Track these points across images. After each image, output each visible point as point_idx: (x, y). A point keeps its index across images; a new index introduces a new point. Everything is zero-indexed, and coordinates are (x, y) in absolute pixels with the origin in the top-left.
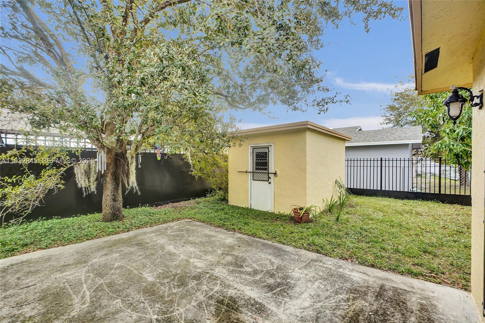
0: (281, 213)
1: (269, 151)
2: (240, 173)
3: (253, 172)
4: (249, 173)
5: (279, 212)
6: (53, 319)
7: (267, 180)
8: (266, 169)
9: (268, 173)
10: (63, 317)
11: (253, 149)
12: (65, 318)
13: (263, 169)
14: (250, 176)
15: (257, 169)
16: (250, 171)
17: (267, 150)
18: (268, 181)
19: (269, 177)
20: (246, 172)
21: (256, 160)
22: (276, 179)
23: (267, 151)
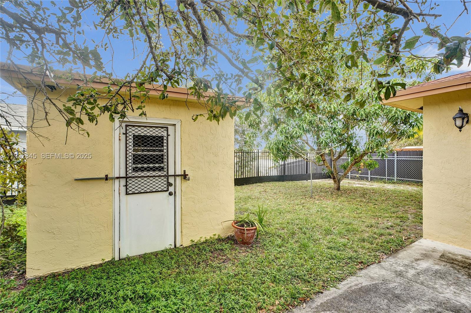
0: (196, 241)
1: (168, 135)
2: (80, 183)
3: (126, 178)
4: (117, 181)
5: (192, 240)
7: (165, 189)
8: (161, 169)
9: (167, 176)
11: (127, 126)
13: (154, 169)
14: (118, 186)
15: (135, 170)
16: (117, 176)
17: (166, 132)
18: (168, 190)
19: (168, 182)
20: (106, 178)
21: (134, 150)
22: (186, 184)
23: (165, 134)
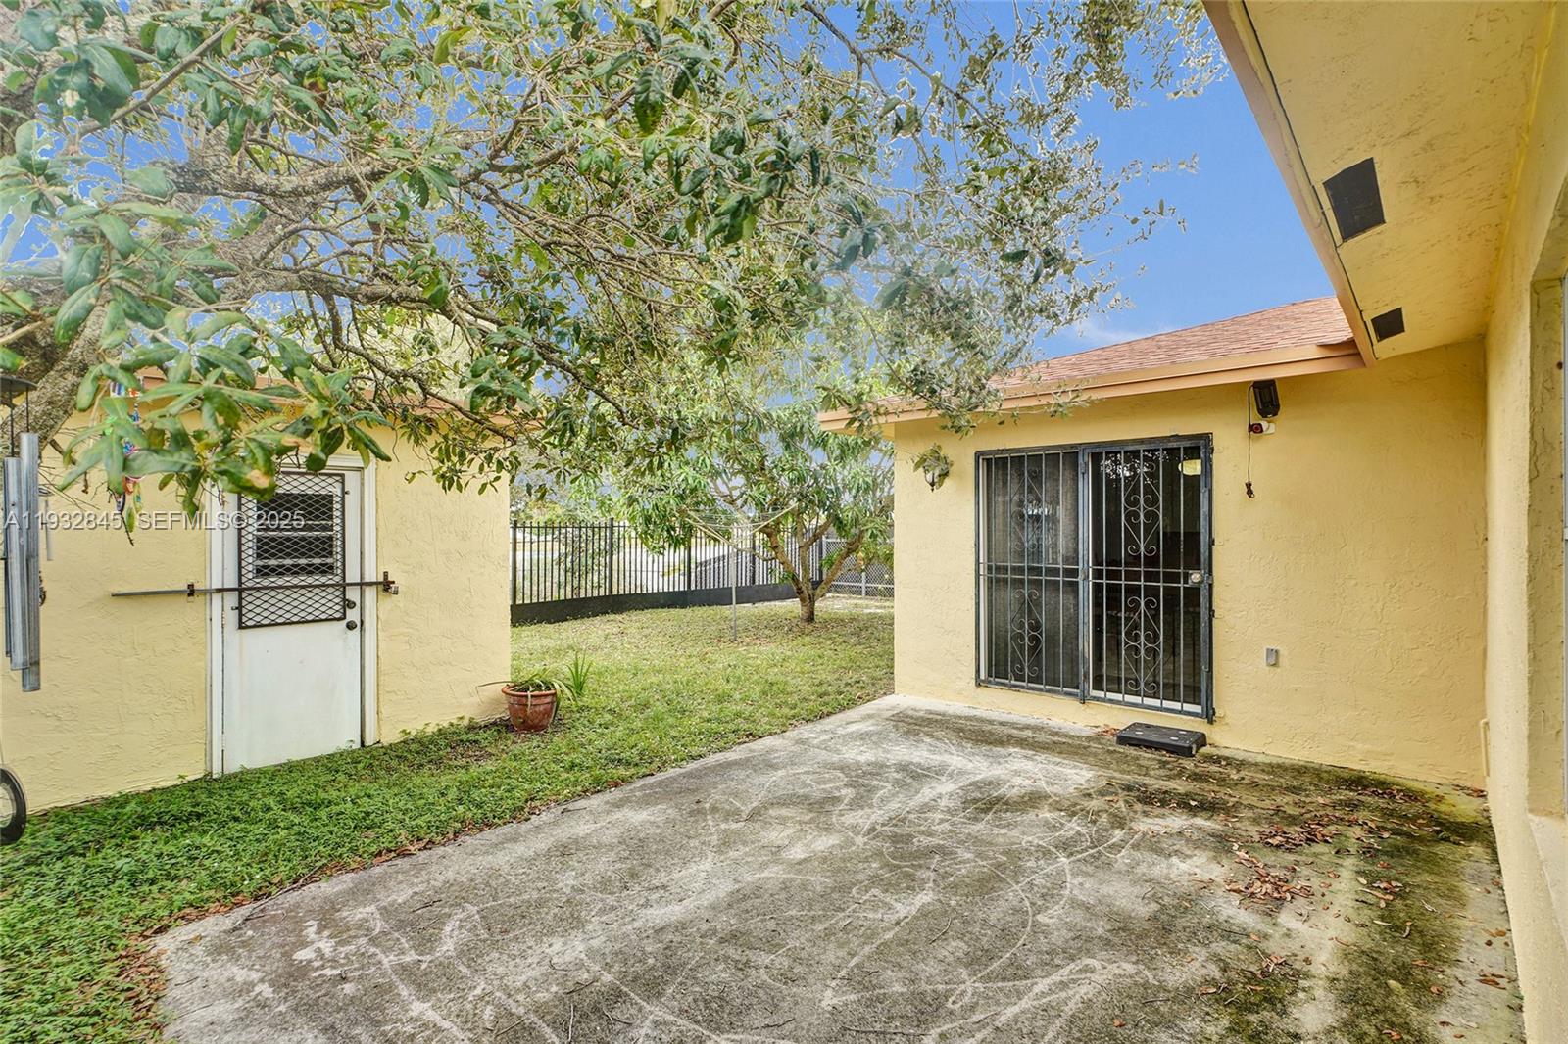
1: (344, 492)
3: (240, 590)
4: (216, 599)
5: (403, 731)
6: (1169, 992)
7: (337, 615)
8: (326, 569)
9: (343, 586)
10: (1151, 980)
12: (1149, 975)
13: (309, 570)
14: (221, 609)
15: (262, 571)
16: (218, 585)
17: (338, 485)
18: (343, 617)
19: (344, 600)
20: (191, 591)
22: (389, 603)
23: (338, 491)
